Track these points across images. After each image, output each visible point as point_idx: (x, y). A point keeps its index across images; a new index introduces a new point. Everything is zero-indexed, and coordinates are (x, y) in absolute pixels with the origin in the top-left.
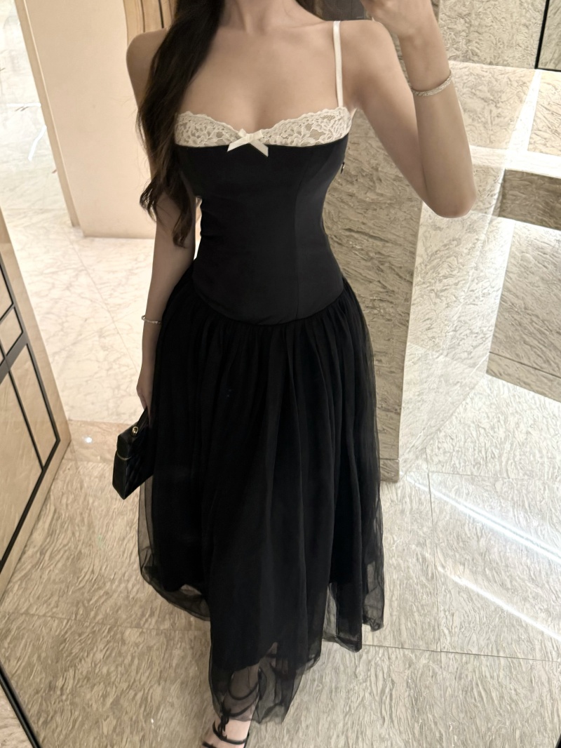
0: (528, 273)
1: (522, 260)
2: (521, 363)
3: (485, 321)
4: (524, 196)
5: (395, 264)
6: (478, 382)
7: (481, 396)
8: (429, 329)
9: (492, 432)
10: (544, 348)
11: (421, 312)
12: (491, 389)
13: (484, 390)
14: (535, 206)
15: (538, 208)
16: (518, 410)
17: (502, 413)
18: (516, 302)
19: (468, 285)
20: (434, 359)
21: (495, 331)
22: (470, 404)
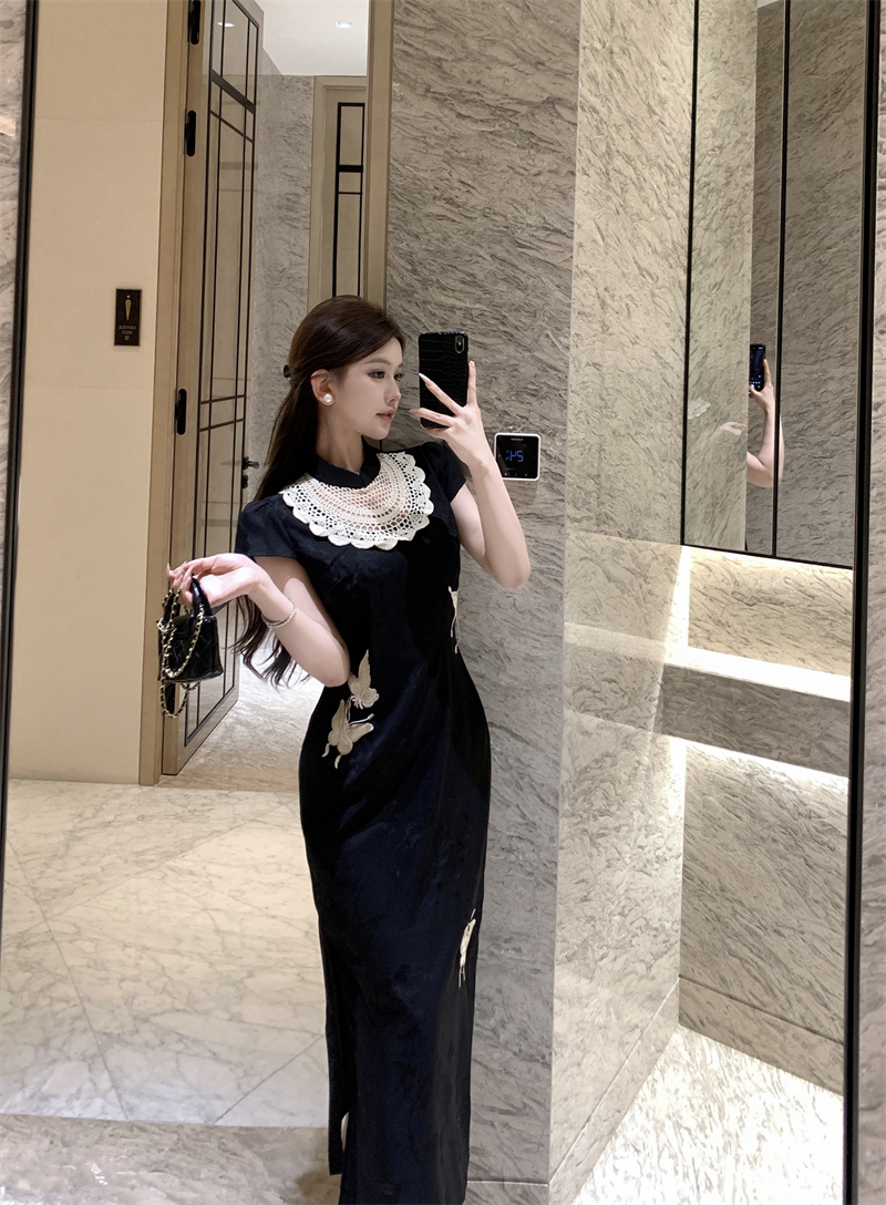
0: (716, 827)
1: (704, 807)
2: (731, 997)
3: (665, 909)
4: (692, 703)
5: (536, 780)
6: (668, 1039)
7: (676, 1066)
8: (585, 899)
9: (701, 1136)
10: (760, 963)
11: (573, 865)
12: (690, 1054)
13: (680, 1055)
14: (709, 718)
15: (713, 721)
16: (738, 1092)
17: (715, 1100)
18: (708, 880)
19: (633, 835)
20: (596, 963)
21: (684, 934)
22: (660, 1080)
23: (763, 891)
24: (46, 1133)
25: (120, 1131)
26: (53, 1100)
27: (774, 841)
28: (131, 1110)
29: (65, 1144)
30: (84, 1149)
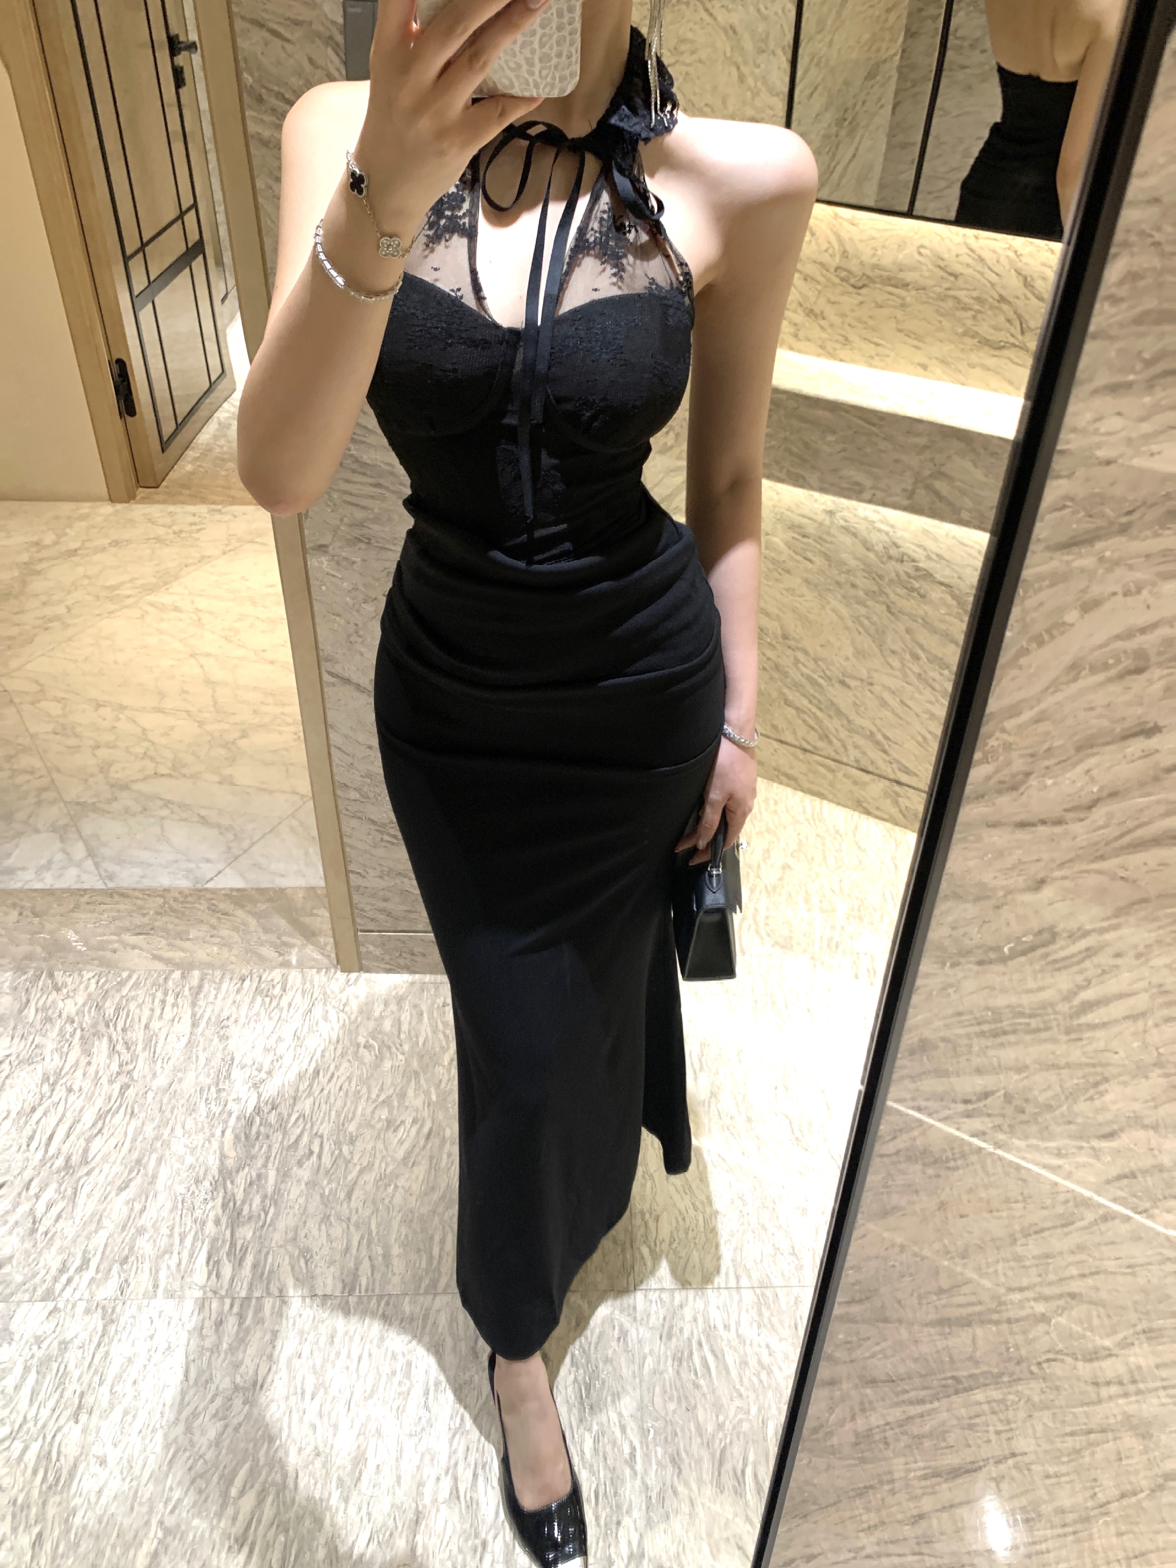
23: (832, 639)
24: (14, 905)
25: (100, 899)
26: (19, 873)
27: (853, 586)
28: (111, 877)
29: (36, 915)
30: (58, 918)
